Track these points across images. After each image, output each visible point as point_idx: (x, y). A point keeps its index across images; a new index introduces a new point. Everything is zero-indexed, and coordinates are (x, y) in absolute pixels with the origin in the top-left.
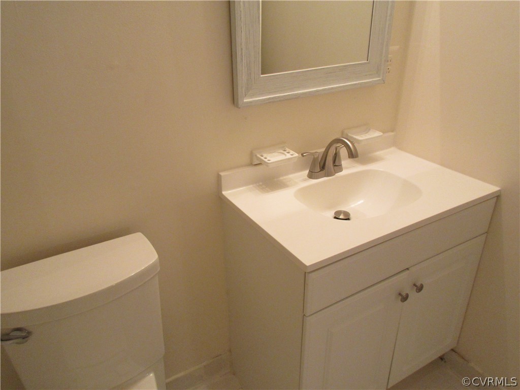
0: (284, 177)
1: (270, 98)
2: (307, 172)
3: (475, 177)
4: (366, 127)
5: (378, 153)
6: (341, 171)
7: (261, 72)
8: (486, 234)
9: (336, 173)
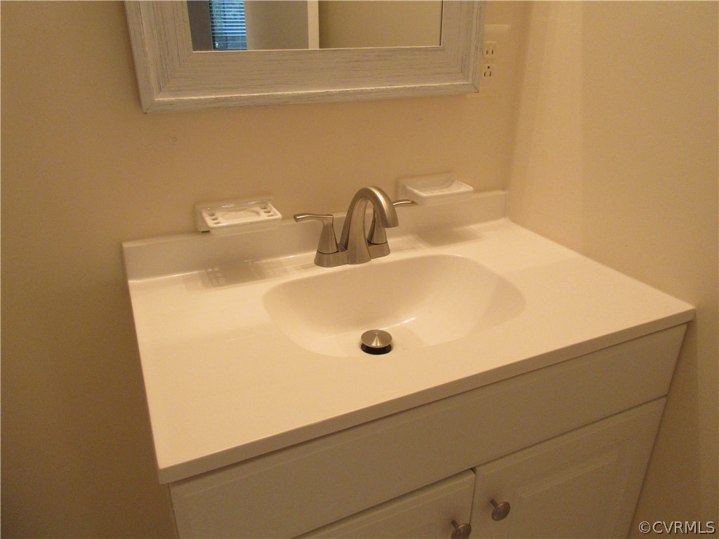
0: (269, 260)
1: (217, 98)
2: (314, 253)
3: (637, 277)
4: (446, 175)
5: (473, 227)
6: (384, 255)
7: (191, 46)
8: (664, 399)
9: (371, 257)
